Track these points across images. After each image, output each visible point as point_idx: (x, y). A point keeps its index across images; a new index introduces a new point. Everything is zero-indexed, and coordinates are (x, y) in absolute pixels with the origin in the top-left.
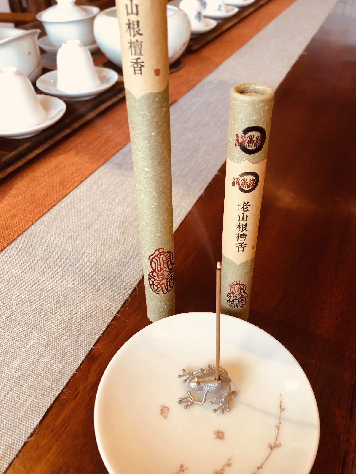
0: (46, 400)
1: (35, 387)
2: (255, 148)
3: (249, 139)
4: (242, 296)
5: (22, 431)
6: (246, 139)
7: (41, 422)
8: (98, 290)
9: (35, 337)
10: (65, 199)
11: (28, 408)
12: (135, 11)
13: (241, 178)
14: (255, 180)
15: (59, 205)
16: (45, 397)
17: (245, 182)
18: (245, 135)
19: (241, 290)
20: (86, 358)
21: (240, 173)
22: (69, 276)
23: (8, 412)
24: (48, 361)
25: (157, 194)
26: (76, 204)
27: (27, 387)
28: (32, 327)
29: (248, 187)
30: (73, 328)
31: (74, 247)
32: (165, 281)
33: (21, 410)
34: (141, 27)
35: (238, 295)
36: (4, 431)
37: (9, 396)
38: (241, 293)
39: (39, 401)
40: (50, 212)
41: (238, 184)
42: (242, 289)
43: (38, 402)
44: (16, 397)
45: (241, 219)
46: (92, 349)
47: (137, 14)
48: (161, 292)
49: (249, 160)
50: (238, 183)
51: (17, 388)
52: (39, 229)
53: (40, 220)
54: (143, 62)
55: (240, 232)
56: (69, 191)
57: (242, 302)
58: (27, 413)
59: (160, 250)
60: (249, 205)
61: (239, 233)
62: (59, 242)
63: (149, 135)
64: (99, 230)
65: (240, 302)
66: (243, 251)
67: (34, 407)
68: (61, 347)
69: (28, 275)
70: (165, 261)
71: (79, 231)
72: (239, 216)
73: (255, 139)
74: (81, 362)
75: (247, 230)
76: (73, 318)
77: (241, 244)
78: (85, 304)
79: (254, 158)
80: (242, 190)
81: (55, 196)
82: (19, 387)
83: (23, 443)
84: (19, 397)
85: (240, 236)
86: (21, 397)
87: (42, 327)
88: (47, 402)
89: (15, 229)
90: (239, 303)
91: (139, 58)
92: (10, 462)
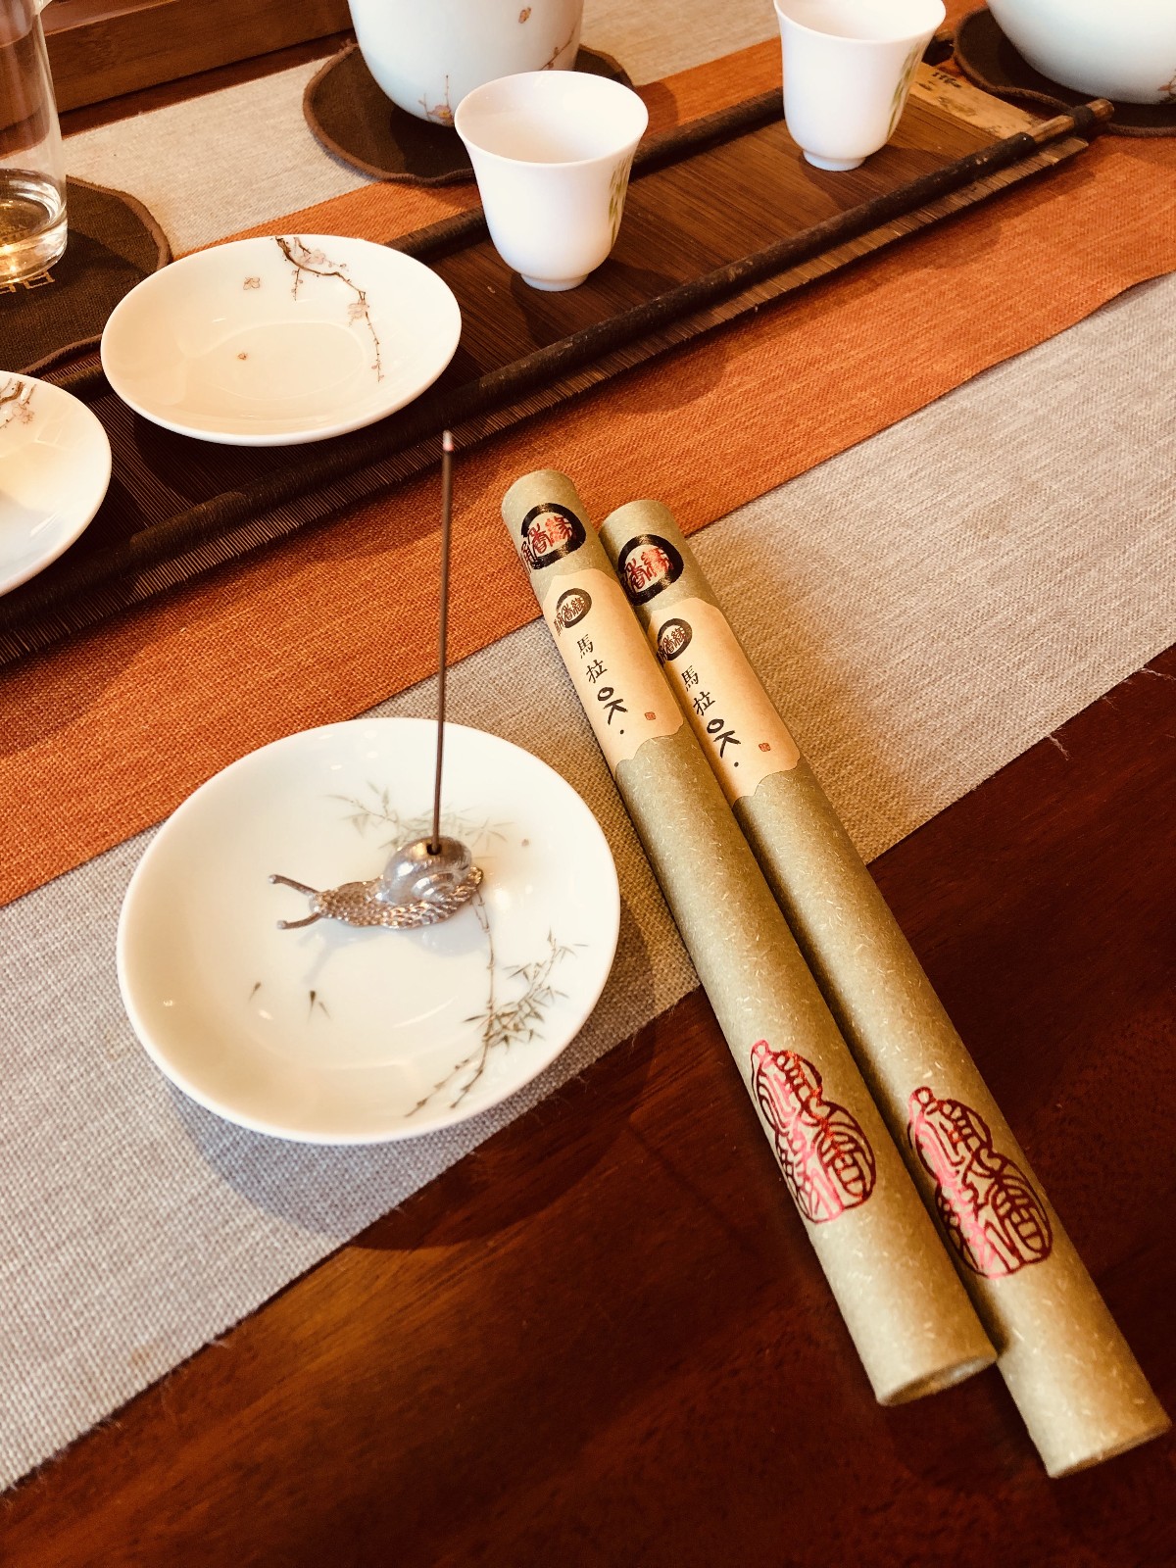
0: (296, 1253)
1: (286, 1199)
5: (210, 1309)
7: (263, 1307)
11: (247, 1251)
16: (298, 1243)
23: (199, 1236)
27: (267, 1189)
33: (229, 1247)
36: (172, 1287)
37: (218, 1193)
39: (280, 1247)
43: (276, 1249)
44: (233, 1203)
51: (245, 1178)
58: (241, 1266)
67: (262, 1256)
74: (422, 1185)
82: (249, 1178)
83: (200, 1345)
84: (240, 1207)
86: (244, 1209)
88: (296, 1260)
92: (152, 1381)
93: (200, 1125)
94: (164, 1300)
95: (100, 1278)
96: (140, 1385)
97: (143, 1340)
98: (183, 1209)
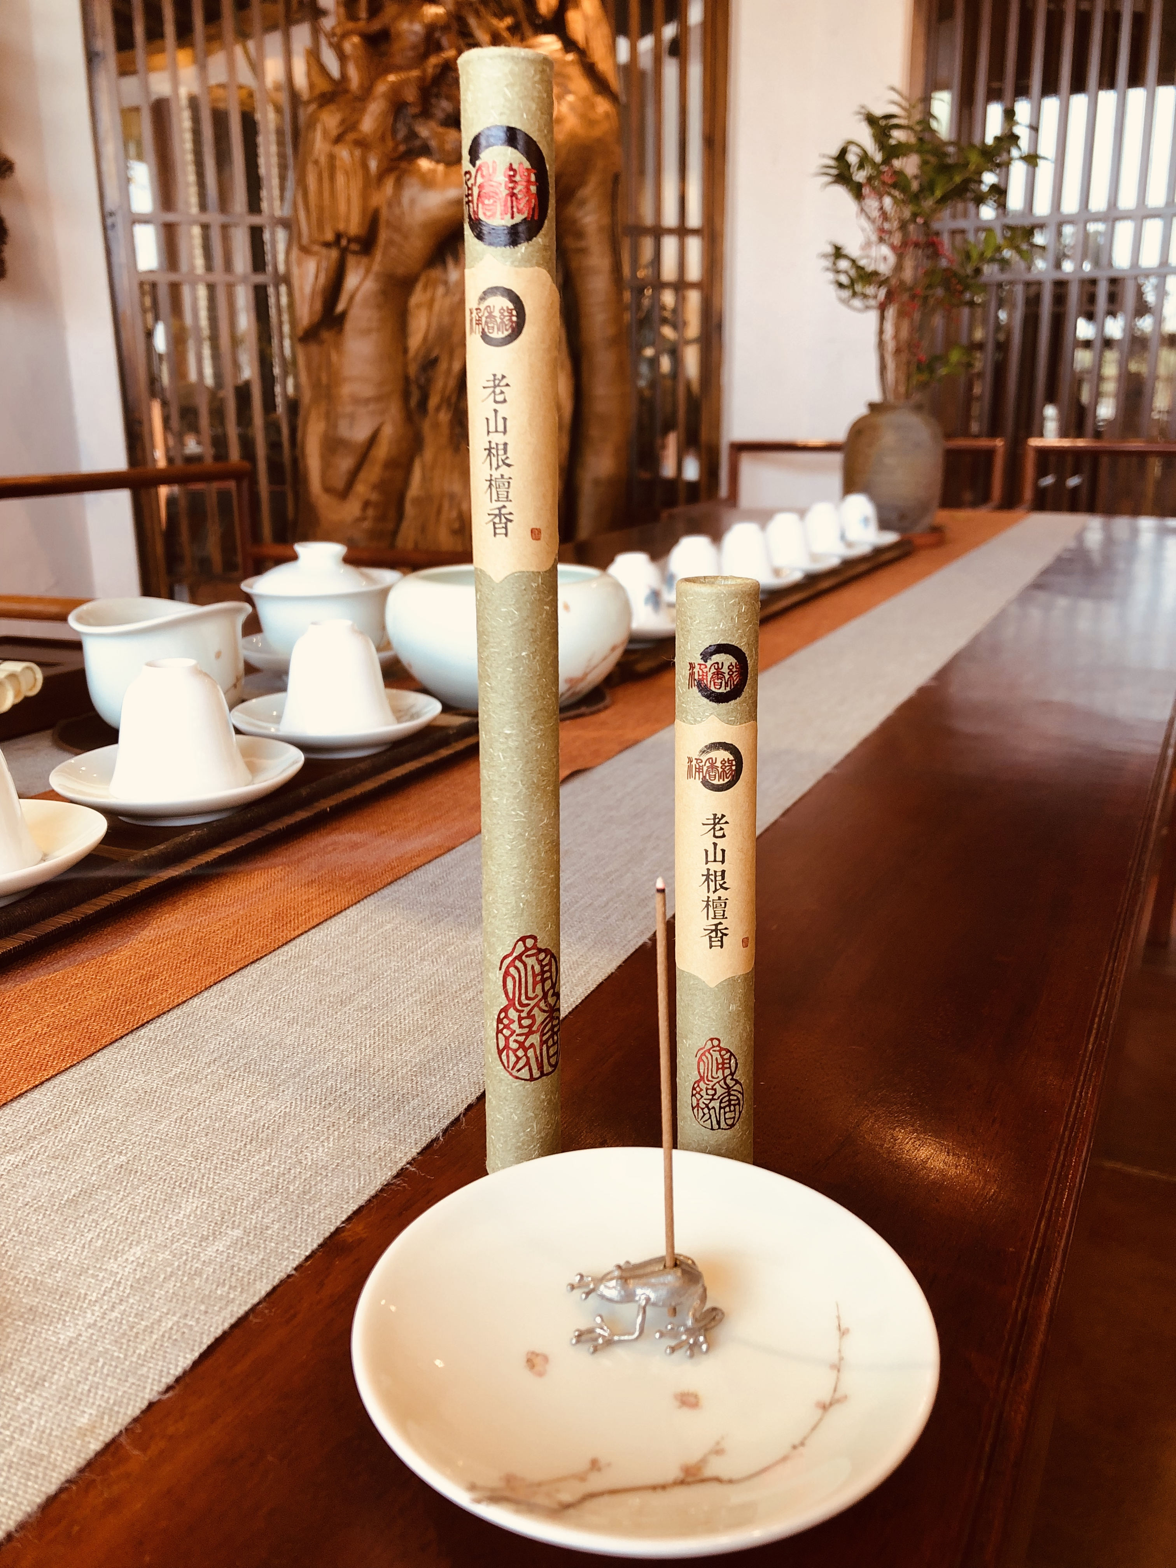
0: (212, 1322)
1: (185, 1297)
2: (728, 689)
3: (713, 670)
4: (729, 1088)
5: (144, 1379)
6: (707, 669)
7: (196, 1364)
8: (359, 1120)
9: (190, 1205)
10: (286, 948)
11: (163, 1336)
12: (501, 428)
13: (704, 758)
14: (734, 763)
15: (267, 961)
16: (211, 1316)
17: (713, 766)
18: (706, 662)
19: (723, 1069)
20: (321, 1246)
21: (702, 746)
22: (286, 1093)
24: (221, 1249)
25: (527, 788)
26: (312, 957)
27: (163, 1298)
28: (183, 1186)
29: (720, 777)
30: (291, 1190)
31: (302, 1040)
32: (535, 1039)
33: (144, 1340)
34: (508, 455)
35: (717, 1086)
36: (96, 1380)
38: (725, 1078)
39: (194, 1324)
40: (245, 972)
41: (699, 772)
42: (728, 1066)
43: (191, 1325)
44: (133, 1315)
45: (711, 857)
46: (338, 1230)
47: (505, 432)
48: (525, 1073)
49: (718, 715)
50: (699, 770)
51: (137, 1298)
52: (212, 1004)
53: (215, 988)
54: (511, 513)
55: (711, 894)
56: (297, 933)
57: (730, 1111)
58: (162, 1346)
59: (528, 941)
60: (726, 823)
61: (708, 897)
62: (264, 1029)
63: (516, 655)
64: (371, 1007)
65: (724, 1108)
66: (722, 946)
67: (180, 1333)
68: (256, 1223)
69: (177, 1090)
70: (538, 975)
71: (316, 1008)
72: (706, 851)
73: (725, 670)
74: (307, 1254)
75: (726, 889)
76: (293, 1171)
77: (716, 925)
78: (326, 1144)
79: (728, 713)
80: (706, 784)
81: (258, 943)
82: (141, 1297)
83: (146, 1404)
84: (142, 1315)
85: (711, 903)
86: (146, 1315)
87: (210, 1186)
88: (215, 1326)
89: (150, 1003)
90: (722, 1111)
91: (504, 507)
92: (107, 1440)
93: (74, 1284)
94: (93, 1390)
95: (19, 1399)
96: (95, 1446)
97: (84, 1420)
98: (84, 1334)
